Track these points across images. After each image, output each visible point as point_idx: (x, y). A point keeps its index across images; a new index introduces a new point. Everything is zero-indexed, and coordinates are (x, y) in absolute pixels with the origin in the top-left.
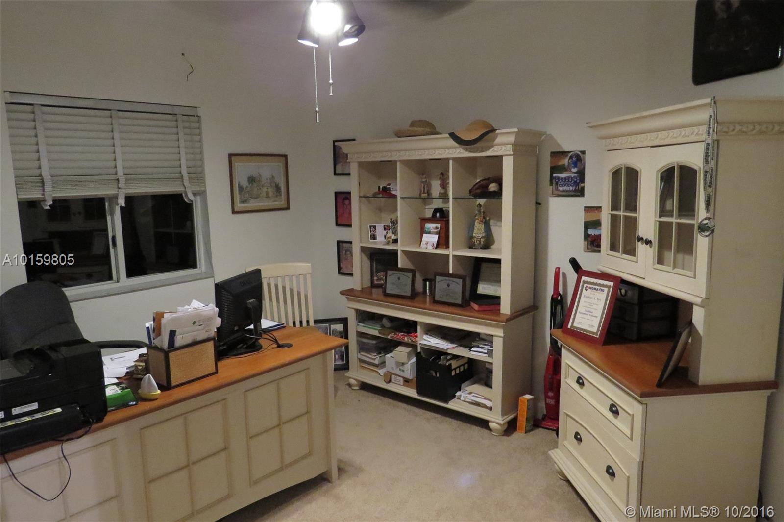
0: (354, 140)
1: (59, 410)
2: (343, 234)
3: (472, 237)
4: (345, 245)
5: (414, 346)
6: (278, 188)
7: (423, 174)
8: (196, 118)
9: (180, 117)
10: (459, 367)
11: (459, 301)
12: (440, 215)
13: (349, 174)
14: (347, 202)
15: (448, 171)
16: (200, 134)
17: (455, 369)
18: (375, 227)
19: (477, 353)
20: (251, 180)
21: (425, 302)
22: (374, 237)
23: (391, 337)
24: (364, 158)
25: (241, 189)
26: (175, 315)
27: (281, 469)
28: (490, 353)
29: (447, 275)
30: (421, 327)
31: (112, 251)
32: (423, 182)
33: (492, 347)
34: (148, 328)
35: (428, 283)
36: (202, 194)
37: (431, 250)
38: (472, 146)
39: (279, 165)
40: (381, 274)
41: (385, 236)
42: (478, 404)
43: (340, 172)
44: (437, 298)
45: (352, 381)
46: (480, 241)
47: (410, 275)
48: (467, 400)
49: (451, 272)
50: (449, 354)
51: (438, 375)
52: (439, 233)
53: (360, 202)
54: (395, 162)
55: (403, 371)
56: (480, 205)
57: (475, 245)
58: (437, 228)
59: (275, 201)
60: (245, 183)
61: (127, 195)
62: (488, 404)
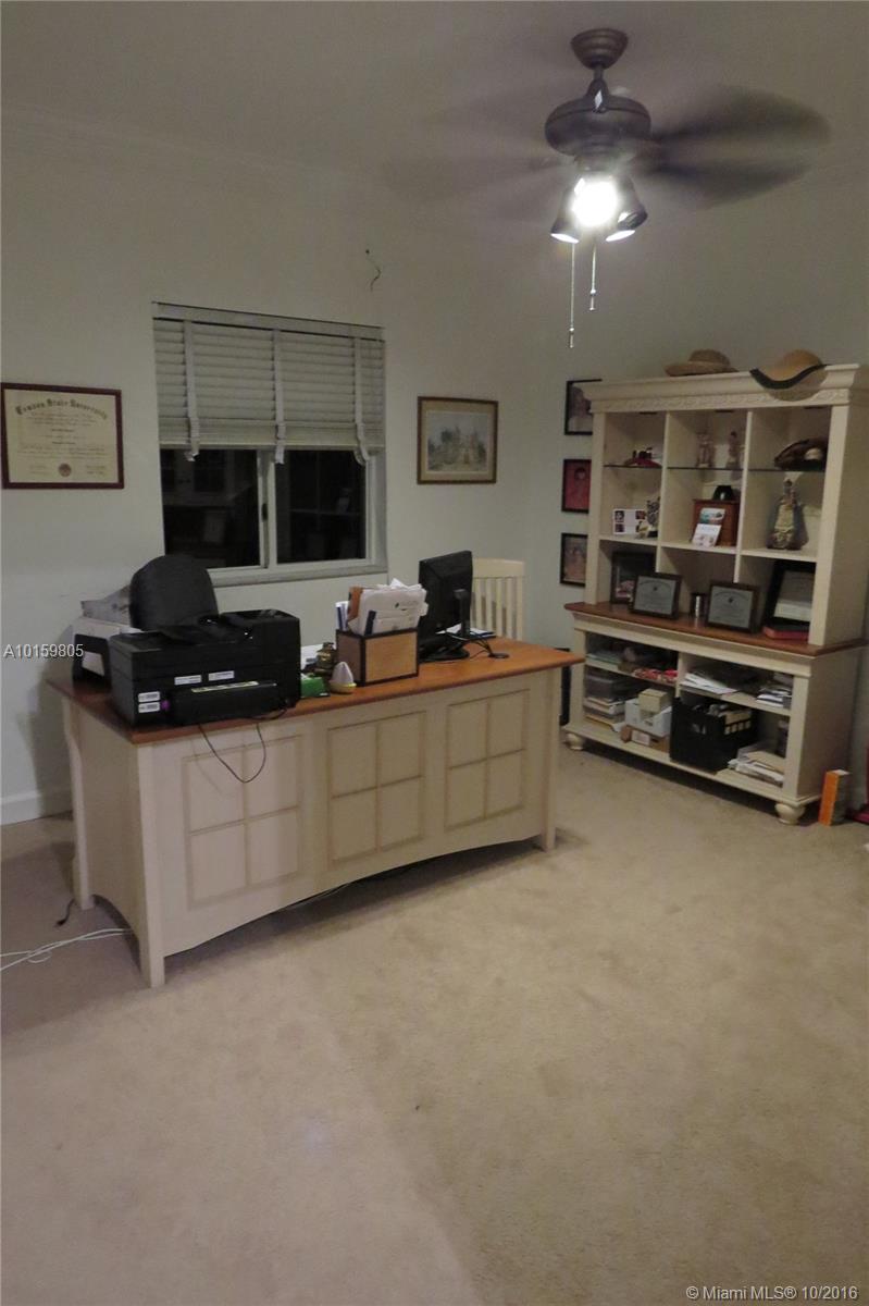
0: (600, 380)
1: (255, 683)
2: (575, 524)
3: (773, 531)
4: (573, 540)
5: (670, 689)
6: (482, 452)
7: (705, 433)
8: (379, 343)
9: (358, 341)
10: (737, 723)
11: (745, 624)
12: (726, 496)
13: (590, 433)
14: (582, 475)
15: (744, 429)
16: (382, 367)
17: (731, 725)
18: (622, 513)
19: (766, 703)
20: (447, 436)
21: (691, 624)
22: (620, 528)
23: (637, 674)
24: (615, 408)
25: (431, 448)
26: (376, 592)
27: (484, 818)
28: (787, 702)
29: (731, 585)
30: (684, 662)
31: (261, 524)
32: (702, 446)
33: (790, 693)
34: (339, 608)
35: (698, 598)
36: (378, 452)
37: (707, 547)
38: (786, 390)
39: (485, 415)
40: (628, 584)
41: (638, 528)
42: (762, 778)
43: (574, 430)
44: (711, 620)
45: (572, 737)
46: (785, 537)
47: (672, 584)
48: (745, 772)
49: (736, 580)
50: (724, 702)
51: (704, 732)
52: (721, 523)
53: (604, 473)
54: (663, 414)
55: (651, 724)
56: (789, 483)
57: (776, 543)
58: (719, 515)
59: (477, 470)
60: (437, 441)
61: (289, 448)
62: (778, 777)
